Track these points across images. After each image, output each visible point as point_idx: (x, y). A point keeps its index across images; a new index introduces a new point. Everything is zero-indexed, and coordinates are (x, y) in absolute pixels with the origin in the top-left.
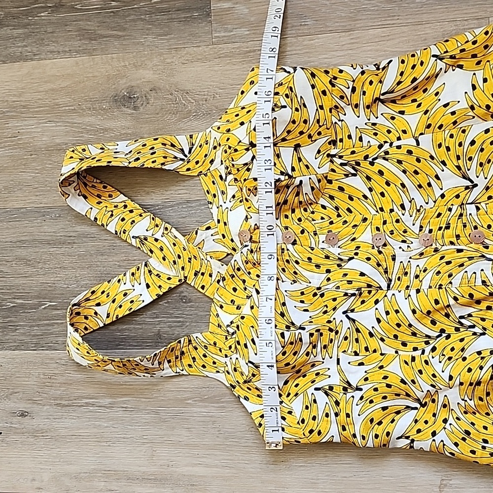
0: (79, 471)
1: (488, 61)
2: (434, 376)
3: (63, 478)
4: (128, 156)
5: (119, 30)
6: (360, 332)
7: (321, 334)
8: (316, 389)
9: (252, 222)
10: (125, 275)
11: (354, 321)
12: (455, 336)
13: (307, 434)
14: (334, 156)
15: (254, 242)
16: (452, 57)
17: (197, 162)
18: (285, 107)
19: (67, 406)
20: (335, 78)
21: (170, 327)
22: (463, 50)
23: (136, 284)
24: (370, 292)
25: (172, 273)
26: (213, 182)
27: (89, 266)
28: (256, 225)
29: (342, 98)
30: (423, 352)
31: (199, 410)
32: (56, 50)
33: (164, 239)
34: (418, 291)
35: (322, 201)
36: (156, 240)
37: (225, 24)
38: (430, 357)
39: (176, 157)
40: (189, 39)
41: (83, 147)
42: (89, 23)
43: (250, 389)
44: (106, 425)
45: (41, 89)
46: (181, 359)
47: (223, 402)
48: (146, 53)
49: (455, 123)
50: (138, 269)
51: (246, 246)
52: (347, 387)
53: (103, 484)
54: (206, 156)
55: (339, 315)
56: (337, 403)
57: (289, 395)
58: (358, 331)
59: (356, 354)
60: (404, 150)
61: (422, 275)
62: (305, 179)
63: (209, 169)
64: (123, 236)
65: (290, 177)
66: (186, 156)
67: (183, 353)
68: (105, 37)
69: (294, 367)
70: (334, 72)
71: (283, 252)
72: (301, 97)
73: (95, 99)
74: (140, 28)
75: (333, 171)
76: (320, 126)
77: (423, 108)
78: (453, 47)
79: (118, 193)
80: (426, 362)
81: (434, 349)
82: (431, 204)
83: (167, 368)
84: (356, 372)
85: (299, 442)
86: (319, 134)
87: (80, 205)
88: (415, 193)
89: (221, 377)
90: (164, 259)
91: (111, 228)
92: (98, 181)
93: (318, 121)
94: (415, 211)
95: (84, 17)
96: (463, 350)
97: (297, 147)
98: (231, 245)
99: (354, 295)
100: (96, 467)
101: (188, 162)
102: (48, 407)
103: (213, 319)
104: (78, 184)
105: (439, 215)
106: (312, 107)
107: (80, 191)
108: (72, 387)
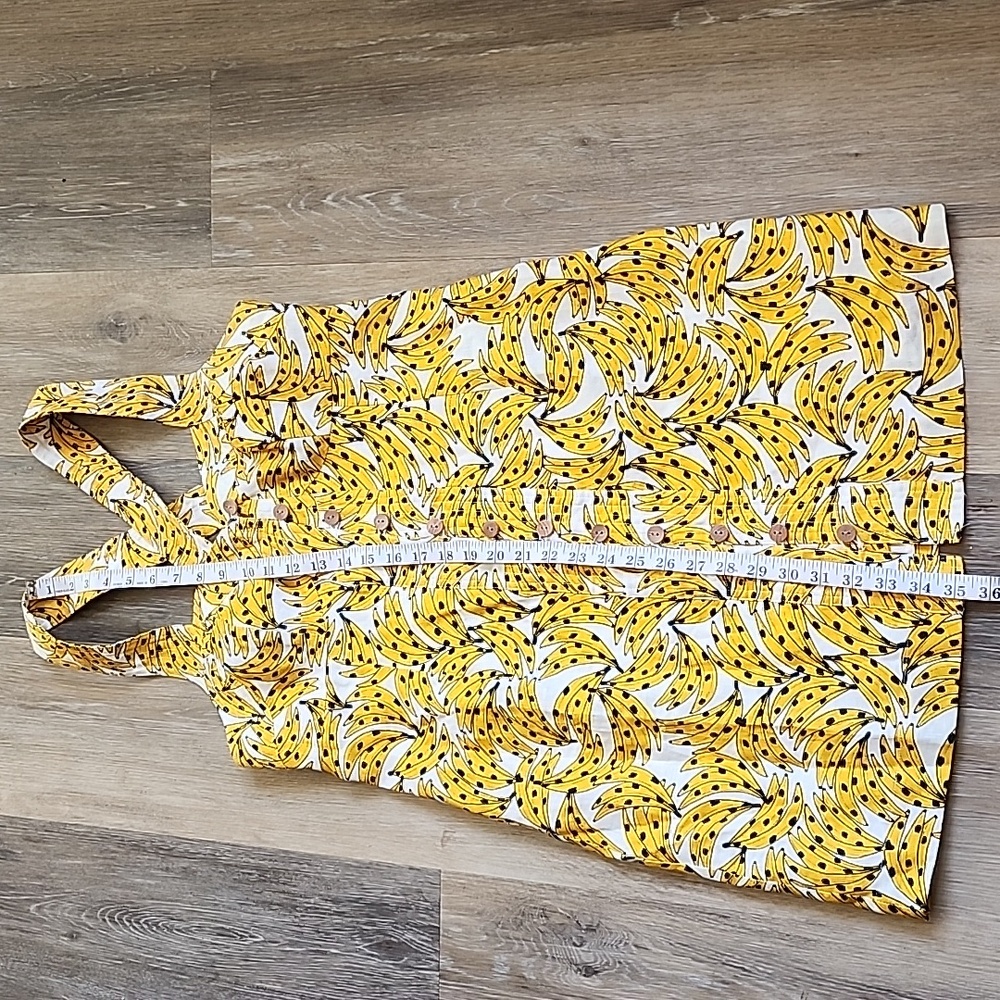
0: (42, 791)
1: (508, 313)
2: (430, 698)
3: (24, 798)
4: (100, 400)
5: (108, 242)
6: (354, 636)
7: (308, 636)
8: (302, 703)
9: (239, 491)
10: (101, 548)
11: (349, 621)
12: (459, 651)
13: (283, 757)
14: (335, 414)
15: (244, 516)
16: (464, 305)
17: (188, 411)
18: (271, 353)
19: (32, 708)
20: (333, 320)
21: (151, 618)
22: (474, 299)
23: (111, 561)
24: (370, 587)
25: (154, 549)
26: (206, 436)
27: (63, 534)
28: (244, 494)
29: (342, 344)
30: (423, 669)
31: (178, 725)
32: (37, 261)
33: (146, 505)
34: (425, 590)
35: (325, 469)
36: (138, 506)
37: (227, 243)
38: (429, 674)
39: (161, 403)
40: (186, 259)
41: (54, 385)
42: (75, 230)
43: (231, 699)
44: (74, 735)
45: (19, 309)
46: (158, 656)
47: (206, 717)
48: (137, 271)
49: (468, 386)
50: (115, 542)
51: (233, 520)
52: (335, 702)
53: (68, 808)
54: (198, 402)
55: (333, 614)
56: (321, 722)
57: (274, 708)
58: (352, 634)
59: (348, 663)
60: (413, 414)
61: (429, 570)
62: (298, 443)
63: (200, 420)
64: (100, 499)
65: (278, 439)
66: (175, 402)
67: (159, 648)
68: (94, 249)
69: (275, 674)
70: (332, 312)
71: (274, 531)
72: (292, 342)
73: (78, 326)
74: (132, 240)
75: (335, 432)
76: (316, 378)
77: (435, 364)
78: (465, 293)
79: (97, 444)
80: (424, 681)
81: (434, 665)
82: (444, 483)
83: (139, 665)
84: (347, 685)
85: (273, 766)
86: (316, 386)
87: (49, 456)
88: (425, 468)
89: (201, 681)
90: (145, 530)
91: (86, 488)
92: (76, 427)
93: (313, 371)
94: (425, 489)
95: (70, 223)
96: (464, 669)
97: (292, 400)
98: (221, 517)
99: (350, 589)
100: (61, 787)
101: (176, 410)
102: (11, 708)
103: (196, 608)
104: (50, 430)
105: (452, 497)
106: (305, 354)
107: (53, 440)
108: (38, 685)
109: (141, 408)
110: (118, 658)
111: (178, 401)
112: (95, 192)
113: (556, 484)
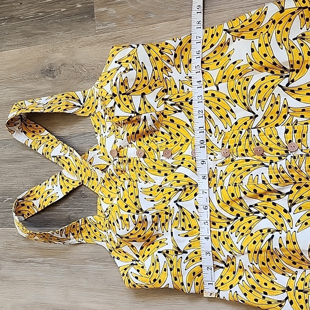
0: (26, 303)
1: (262, 32)
2: (232, 246)
5: (44, 30)
6: (185, 215)
7: (160, 216)
8: (159, 252)
9: (118, 144)
10: (49, 180)
11: (181, 207)
12: (246, 219)
13: (152, 282)
14: (166, 99)
15: (121, 157)
16: (236, 31)
17: (88, 108)
18: (132, 69)
19: (19, 262)
20: (163, 49)
21: (75, 213)
22: (243, 26)
23: (55, 186)
24: (191, 188)
25: (75, 179)
26: (98, 120)
27: (30, 175)
28: (120, 146)
29: (168, 61)
30: (226, 230)
31: (94, 267)
32: (10, 44)
33: (70, 157)
34: (222, 188)
35: (162, 129)
36: (66, 158)
37: (103, 21)
38: (230, 233)
39: (75, 105)
40: (83, 32)
41: (22, 102)
42: (28, 27)
43: (120, 252)
44: (40, 274)
45: (3, 69)
46: (81, 233)
47: (107, 262)
48: (58, 42)
49: (240, 74)
50: (56, 177)
51: (116, 160)
52: (178, 251)
54: (93, 103)
55: (172, 204)
56: (171, 262)
57: (144, 256)
58: (184, 214)
59: (183, 229)
60: (209, 94)
61: (224, 177)
62: (148, 116)
63: (95, 112)
64: (47, 156)
65: (138, 114)
66: (81, 104)
67: (81, 229)
68: (37, 35)
69: (144, 238)
70: (162, 45)
71: (137, 163)
72: (142, 63)
73: (31, 73)
74: (55, 27)
75: (167, 109)
76: (156, 81)
77: (220, 65)
78: (237, 24)
79: (44, 129)
80: (227, 236)
81: (232, 228)
82: (229, 129)
83: (72, 239)
84: (184, 241)
85: (147, 287)
86: (156, 85)
87: (21, 138)
88: (218, 122)
89: (104, 244)
90: (70, 170)
91: (40, 151)
92: (33, 123)
93: (154, 78)
94: (218, 133)
95: (25, 24)
96: (250, 228)
97: (143, 95)
98: (108, 159)
99: (181, 190)
100: (35, 301)
101: (83, 108)
102: (9, 262)
103: (99, 207)
104: (21, 124)
105: (234, 136)
106: (150, 69)
107: (23, 129)
108: (22, 250)
109: (65, 107)
110: (62, 236)
111: (83, 104)
112: (36, 7)
113: (297, 122)
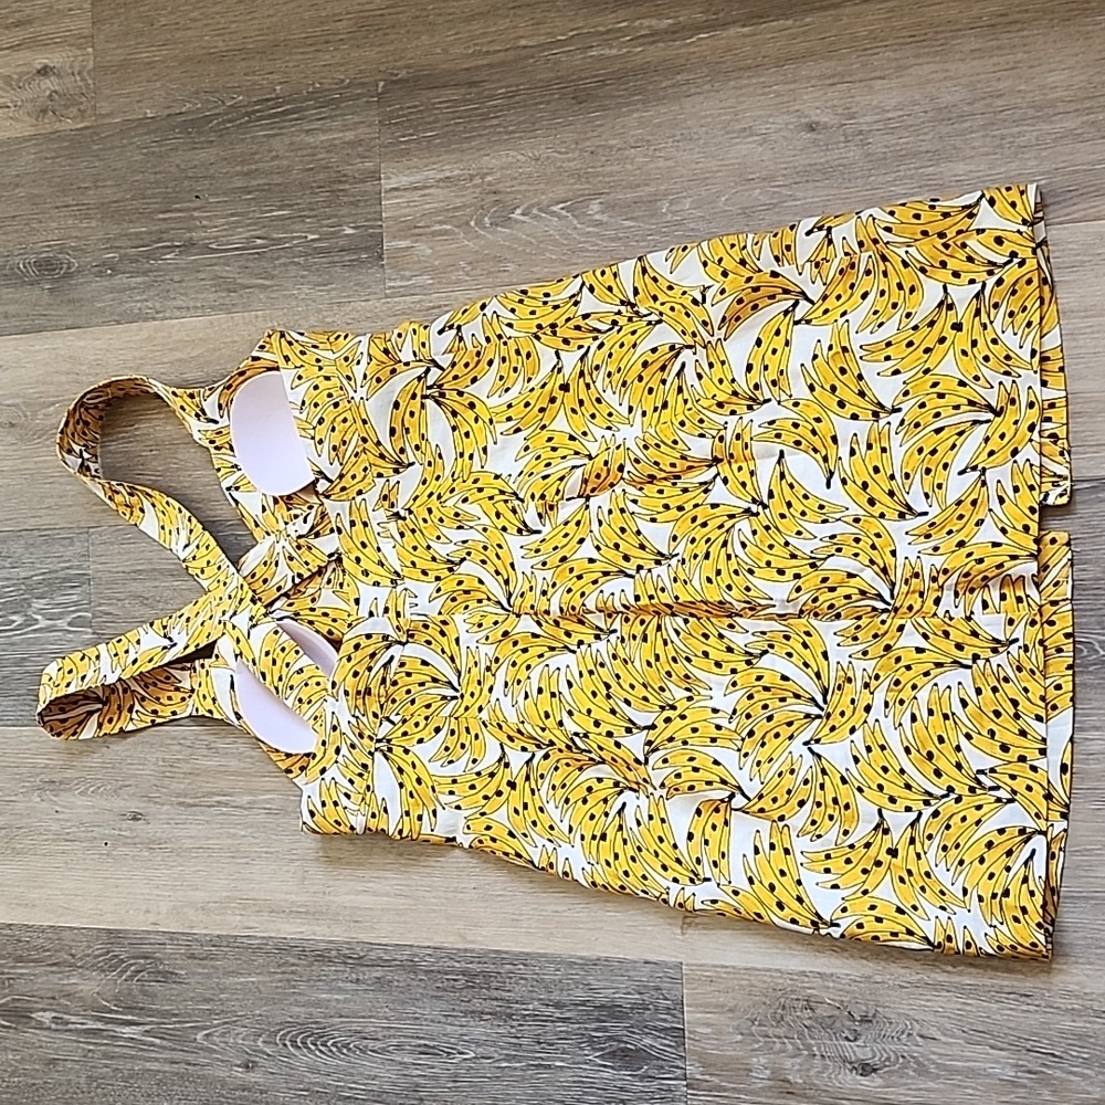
0: (208, 900)
3: (185, 910)
5: (265, 278)
19: (193, 806)
32: (184, 305)
37: (403, 270)
40: (356, 291)
42: (227, 268)
44: (243, 833)
45: (165, 360)
53: (238, 918)
68: (250, 288)
74: (293, 275)
95: (222, 261)
100: (229, 894)
102: (169, 807)
108: (199, 778)
112: (249, 225)
